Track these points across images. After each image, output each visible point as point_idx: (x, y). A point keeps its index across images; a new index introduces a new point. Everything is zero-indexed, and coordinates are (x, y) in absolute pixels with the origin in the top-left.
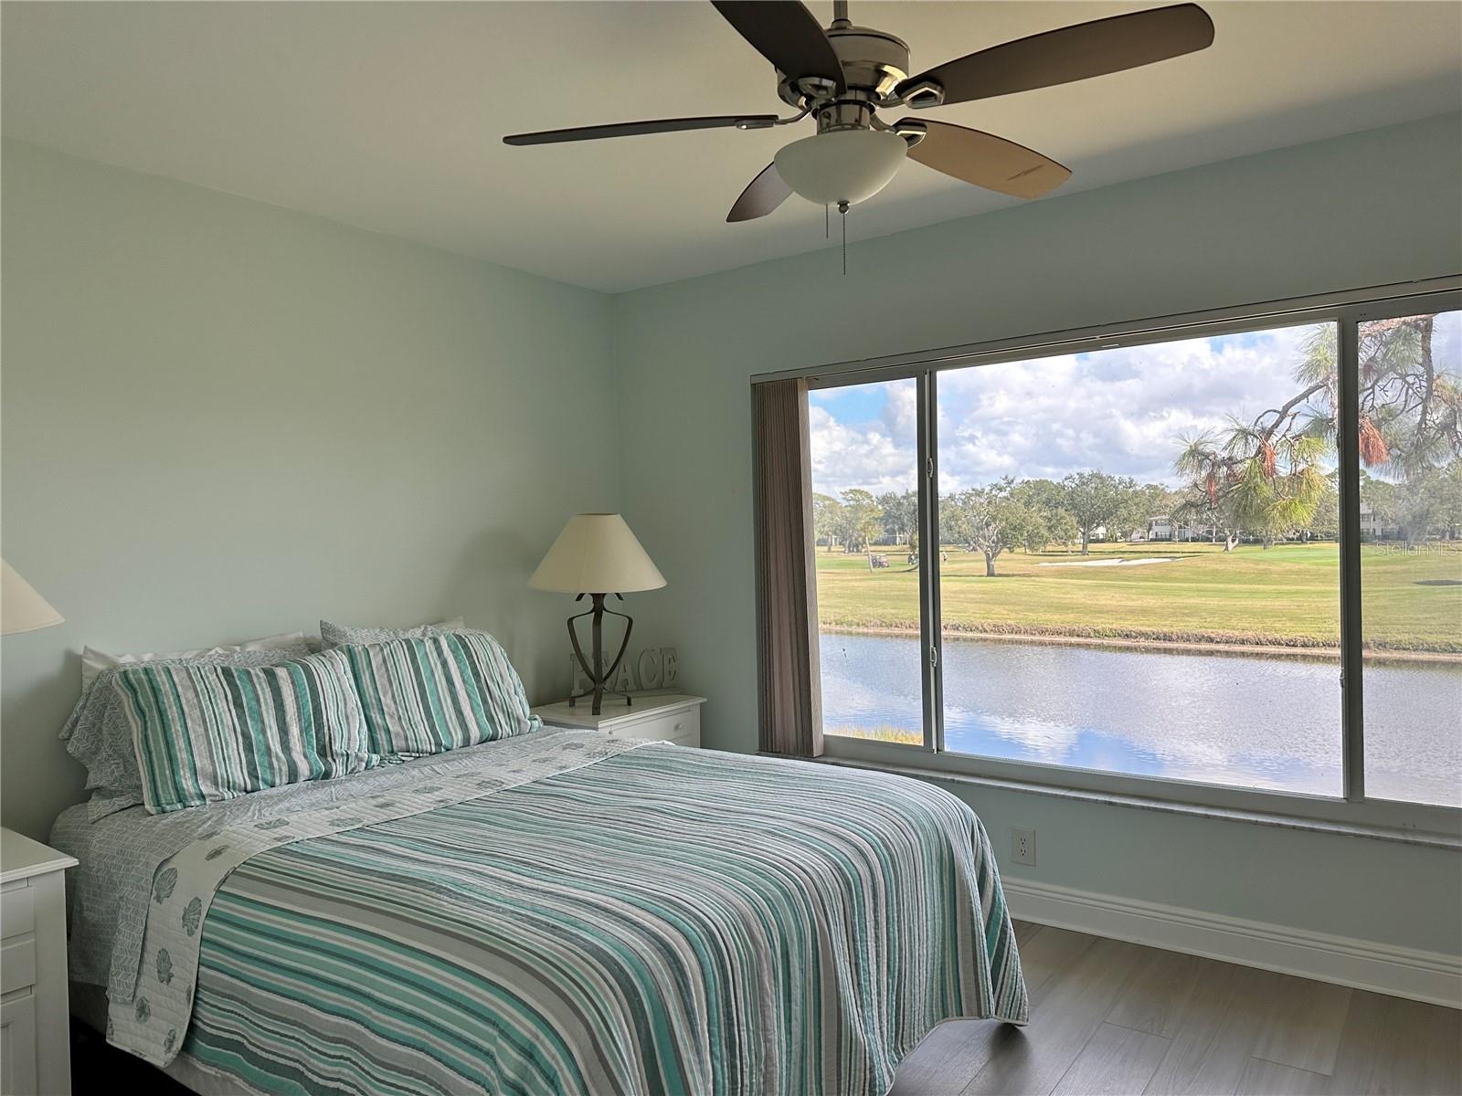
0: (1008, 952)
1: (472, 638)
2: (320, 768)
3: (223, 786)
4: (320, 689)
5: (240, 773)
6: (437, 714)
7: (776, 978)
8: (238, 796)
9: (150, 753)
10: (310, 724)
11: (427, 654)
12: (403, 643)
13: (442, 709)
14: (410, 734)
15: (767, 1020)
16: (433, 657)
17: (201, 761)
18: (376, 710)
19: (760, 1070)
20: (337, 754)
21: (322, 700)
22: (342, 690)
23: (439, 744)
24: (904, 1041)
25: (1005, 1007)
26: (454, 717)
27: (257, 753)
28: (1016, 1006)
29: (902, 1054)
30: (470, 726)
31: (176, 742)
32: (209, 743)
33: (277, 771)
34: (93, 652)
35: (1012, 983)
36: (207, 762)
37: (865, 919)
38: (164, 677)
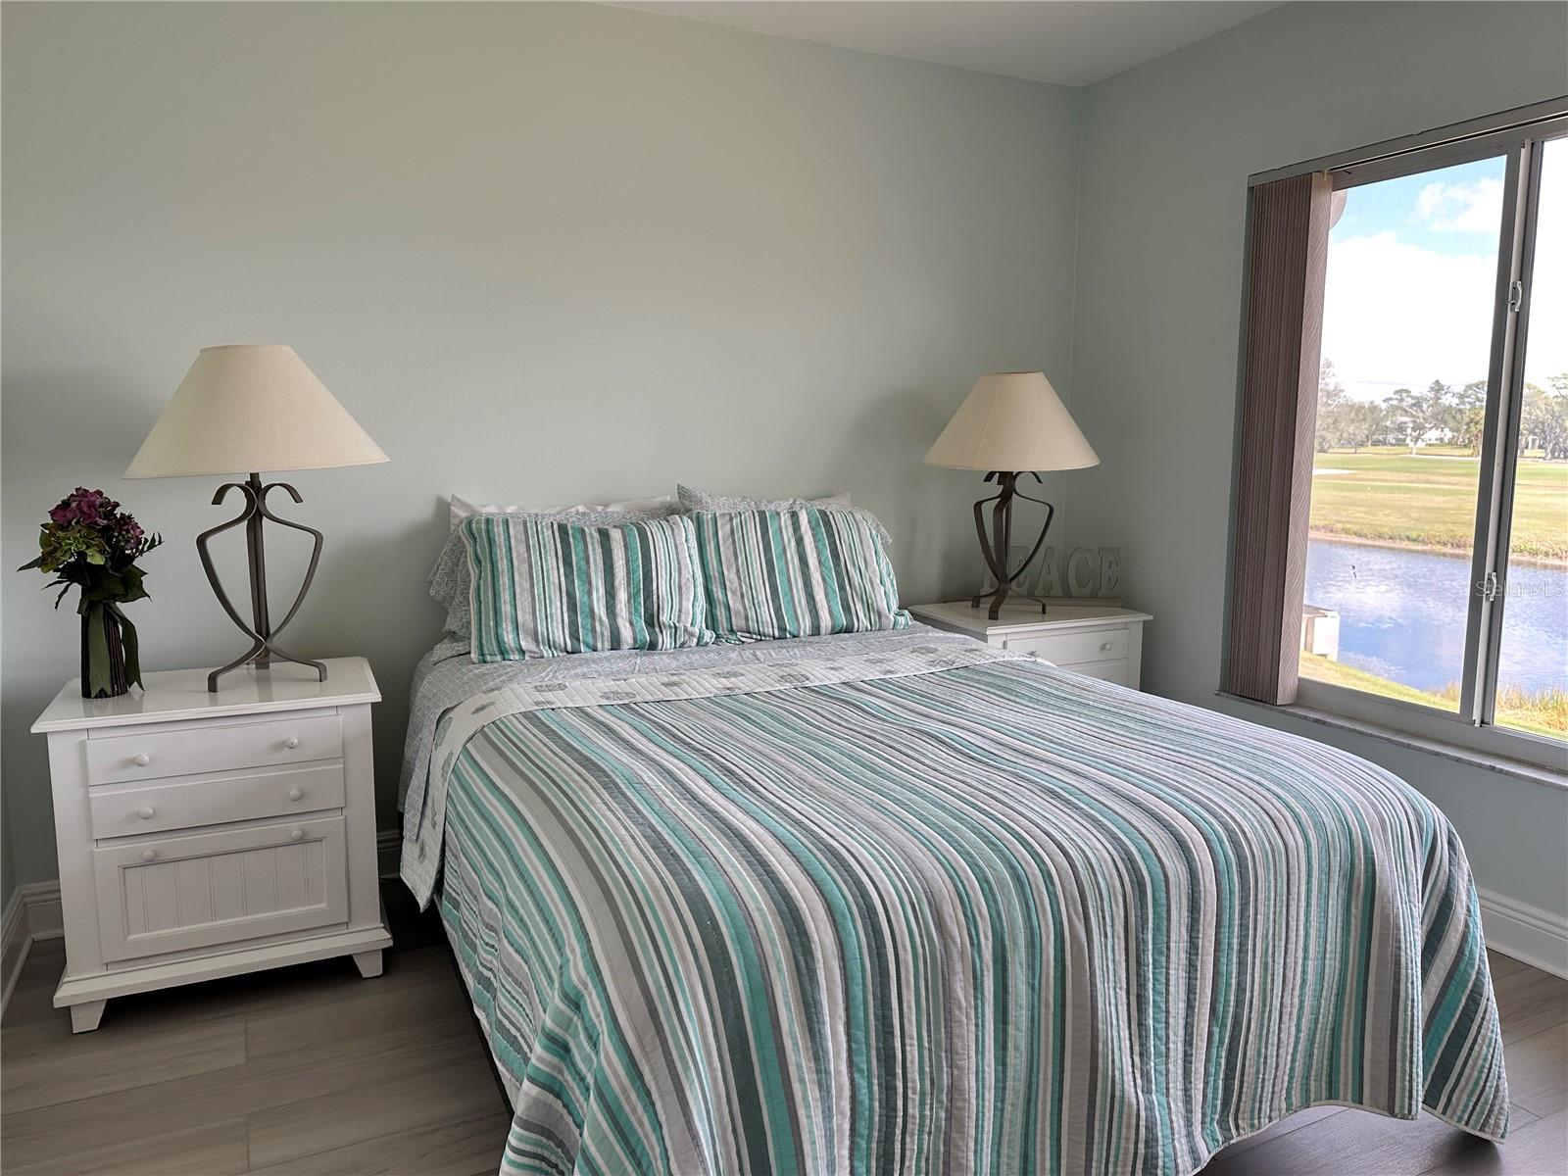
0: (1478, 1032)
1: (838, 516)
2: (645, 637)
3: (544, 644)
4: (653, 555)
5: (561, 633)
6: (785, 595)
7: (978, 985)
8: (558, 656)
9: (480, 602)
10: (639, 591)
11: (781, 528)
12: (756, 514)
13: (791, 590)
14: (751, 614)
15: (955, 1040)
16: (788, 533)
17: (523, 616)
18: (718, 584)
19: (942, 1102)
20: (665, 626)
21: (654, 566)
22: (678, 560)
23: (782, 629)
24: (1240, 1116)
25: (1461, 1108)
26: (804, 602)
27: (581, 615)
28: (1481, 1113)
29: (1234, 1131)
30: (821, 613)
31: (502, 594)
32: (533, 599)
33: (599, 635)
34: (458, 500)
35: (1479, 1077)
36: (529, 618)
37: (1169, 937)
38: (501, 528)
